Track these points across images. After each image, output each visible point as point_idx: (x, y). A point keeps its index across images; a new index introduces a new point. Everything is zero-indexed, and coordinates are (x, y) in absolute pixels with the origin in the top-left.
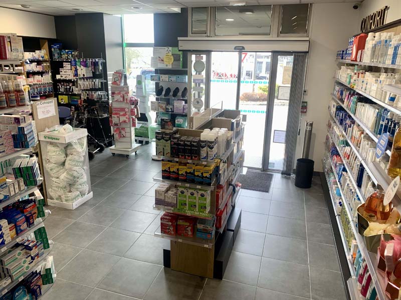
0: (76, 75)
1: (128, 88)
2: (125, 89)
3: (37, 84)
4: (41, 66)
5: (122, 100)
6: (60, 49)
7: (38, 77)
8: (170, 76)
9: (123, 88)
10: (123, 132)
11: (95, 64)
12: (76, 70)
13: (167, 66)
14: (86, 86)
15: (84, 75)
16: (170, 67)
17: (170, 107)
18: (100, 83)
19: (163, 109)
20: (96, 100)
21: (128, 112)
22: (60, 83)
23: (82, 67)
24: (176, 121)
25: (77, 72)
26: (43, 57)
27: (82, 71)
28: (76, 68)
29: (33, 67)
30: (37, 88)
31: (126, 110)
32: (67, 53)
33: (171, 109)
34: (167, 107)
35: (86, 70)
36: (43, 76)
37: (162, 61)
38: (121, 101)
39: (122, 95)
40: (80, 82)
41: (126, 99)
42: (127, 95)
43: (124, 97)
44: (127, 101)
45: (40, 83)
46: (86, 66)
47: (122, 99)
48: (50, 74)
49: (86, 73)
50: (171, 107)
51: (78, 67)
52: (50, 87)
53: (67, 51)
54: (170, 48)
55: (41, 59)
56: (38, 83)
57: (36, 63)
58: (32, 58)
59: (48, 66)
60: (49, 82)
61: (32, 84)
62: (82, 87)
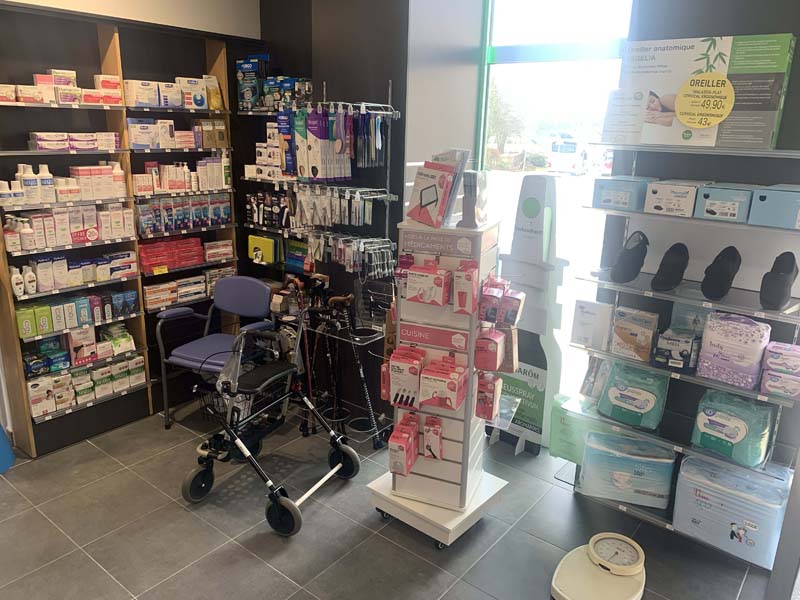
0: (291, 168)
1: (475, 239)
2: (463, 246)
3: (169, 195)
4: (191, 133)
5: (440, 300)
6: (261, 74)
7: (176, 173)
8: (703, 187)
9: (452, 237)
10: (431, 438)
11: (359, 127)
12: (292, 150)
13: (688, 134)
14: (320, 213)
15: (314, 170)
16: (706, 140)
17: (676, 346)
18: (369, 206)
19: (638, 349)
20: (349, 270)
21: (465, 351)
22: (255, 196)
23: (311, 137)
24: (702, 419)
25: (294, 156)
26: (200, 102)
27: (313, 153)
28: (291, 142)
29: (159, 136)
30: (168, 209)
31: (458, 341)
32: (280, 85)
33: (685, 357)
34: (662, 344)
35: (325, 152)
36: (198, 168)
37: (665, 109)
38: (433, 303)
39: (442, 273)
40: (304, 197)
41: (462, 295)
42: (469, 278)
43: (449, 287)
44: (462, 303)
45: (182, 192)
46: (324, 133)
47: (438, 294)
48: (225, 161)
49: (324, 162)
50: (686, 346)
51: (298, 138)
52: (222, 206)
53: (280, 78)
54: (725, 43)
55: (192, 107)
56: (173, 192)
57: (172, 122)
58: (155, 104)
59: (220, 132)
60: (215, 188)
61: (148, 195)
62: (308, 215)
